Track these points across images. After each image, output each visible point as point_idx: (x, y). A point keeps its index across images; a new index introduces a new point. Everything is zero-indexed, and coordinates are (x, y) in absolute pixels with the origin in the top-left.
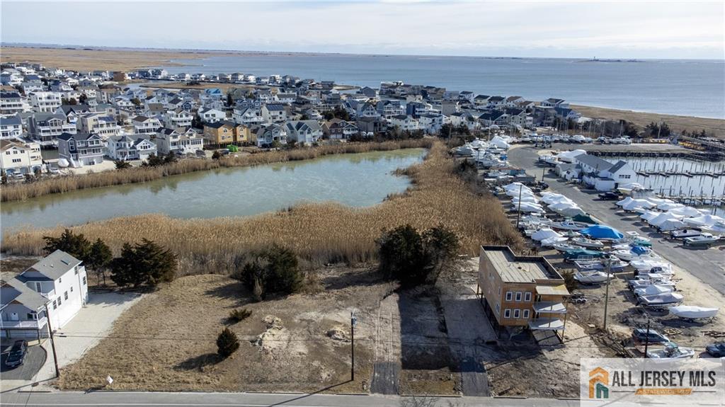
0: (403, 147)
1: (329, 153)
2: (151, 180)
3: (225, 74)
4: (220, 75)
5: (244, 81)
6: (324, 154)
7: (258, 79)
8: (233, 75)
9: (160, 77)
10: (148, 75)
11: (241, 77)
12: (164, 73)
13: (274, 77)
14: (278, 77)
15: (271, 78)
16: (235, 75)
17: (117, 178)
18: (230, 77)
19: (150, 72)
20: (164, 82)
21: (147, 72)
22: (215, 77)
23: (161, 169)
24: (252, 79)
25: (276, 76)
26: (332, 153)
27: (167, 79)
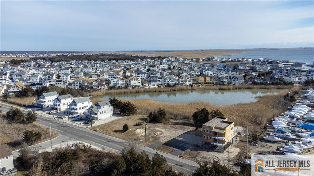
1: (239, 88)
2: (165, 91)
3: (239, 58)
4: (237, 59)
5: (247, 61)
7: (253, 60)
8: (242, 59)
9: (214, 60)
10: (210, 59)
11: (245, 59)
12: (216, 58)
13: (260, 59)
14: (262, 59)
15: (258, 59)
16: (243, 59)
17: (155, 90)
18: (241, 59)
19: (211, 58)
20: (215, 62)
21: (210, 58)
22: (235, 60)
23: (170, 89)
24: (250, 60)
25: (261, 59)
27: (216, 61)
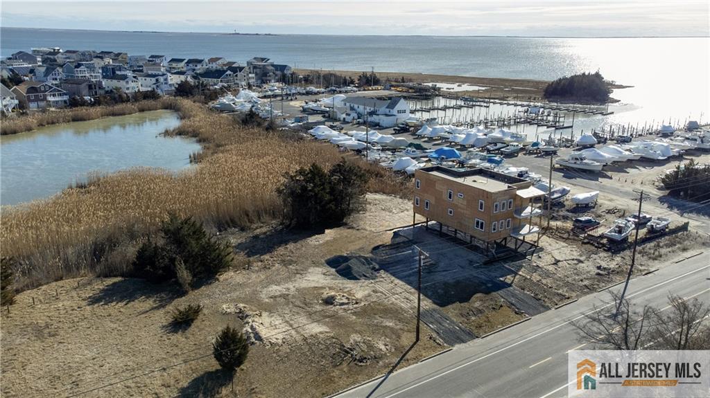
0: (142, 110)
1: (48, 123)
6: (42, 125)
26: (53, 123)
